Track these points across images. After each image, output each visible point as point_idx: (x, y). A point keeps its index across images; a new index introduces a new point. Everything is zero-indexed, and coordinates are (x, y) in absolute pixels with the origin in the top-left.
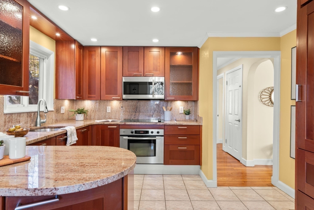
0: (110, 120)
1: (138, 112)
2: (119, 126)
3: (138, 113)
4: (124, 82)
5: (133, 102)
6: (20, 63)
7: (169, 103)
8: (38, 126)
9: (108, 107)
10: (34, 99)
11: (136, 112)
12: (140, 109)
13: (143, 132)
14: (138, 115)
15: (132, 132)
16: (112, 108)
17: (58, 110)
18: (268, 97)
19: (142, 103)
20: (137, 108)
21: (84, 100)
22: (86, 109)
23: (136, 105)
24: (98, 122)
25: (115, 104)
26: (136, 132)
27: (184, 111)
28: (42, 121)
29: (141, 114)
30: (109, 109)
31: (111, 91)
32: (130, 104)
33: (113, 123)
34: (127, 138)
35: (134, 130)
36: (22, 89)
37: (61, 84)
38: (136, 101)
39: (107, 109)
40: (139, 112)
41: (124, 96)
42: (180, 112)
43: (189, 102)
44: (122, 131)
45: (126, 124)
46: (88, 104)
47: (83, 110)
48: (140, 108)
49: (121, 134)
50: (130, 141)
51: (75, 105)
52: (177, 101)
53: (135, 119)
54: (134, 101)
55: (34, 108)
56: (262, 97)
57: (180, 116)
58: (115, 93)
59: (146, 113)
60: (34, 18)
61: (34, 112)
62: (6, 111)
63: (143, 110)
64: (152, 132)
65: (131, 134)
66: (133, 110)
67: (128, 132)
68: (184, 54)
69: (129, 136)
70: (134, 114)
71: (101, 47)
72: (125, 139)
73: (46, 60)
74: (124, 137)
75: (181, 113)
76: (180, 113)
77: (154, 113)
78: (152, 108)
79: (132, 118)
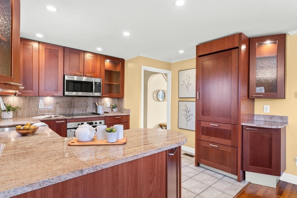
1: (72, 107)
2: (67, 121)
4: (66, 80)
5: (67, 98)
9: (40, 103)
11: (70, 108)
12: (74, 105)
14: (73, 110)
18: (156, 95)
19: (76, 99)
20: (72, 103)
23: (71, 101)
27: (111, 105)
29: (75, 109)
30: (42, 105)
32: (65, 100)
33: (60, 118)
35: (80, 123)
38: (70, 98)
39: (39, 105)
40: (74, 107)
41: (66, 93)
42: (108, 106)
43: (114, 99)
45: (74, 118)
48: (74, 103)
49: (68, 127)
53: (70, 113)
54: (69, 97)
56: (154, 95)
57: (108, 109)
59: (80, 108)
63: (78, 105)
64: (96, 123)
66: (68, 106)
68: (110, 62)
70: (69, 109)
77: (87, 108)
78: (86, 103)
79: (67, 113)
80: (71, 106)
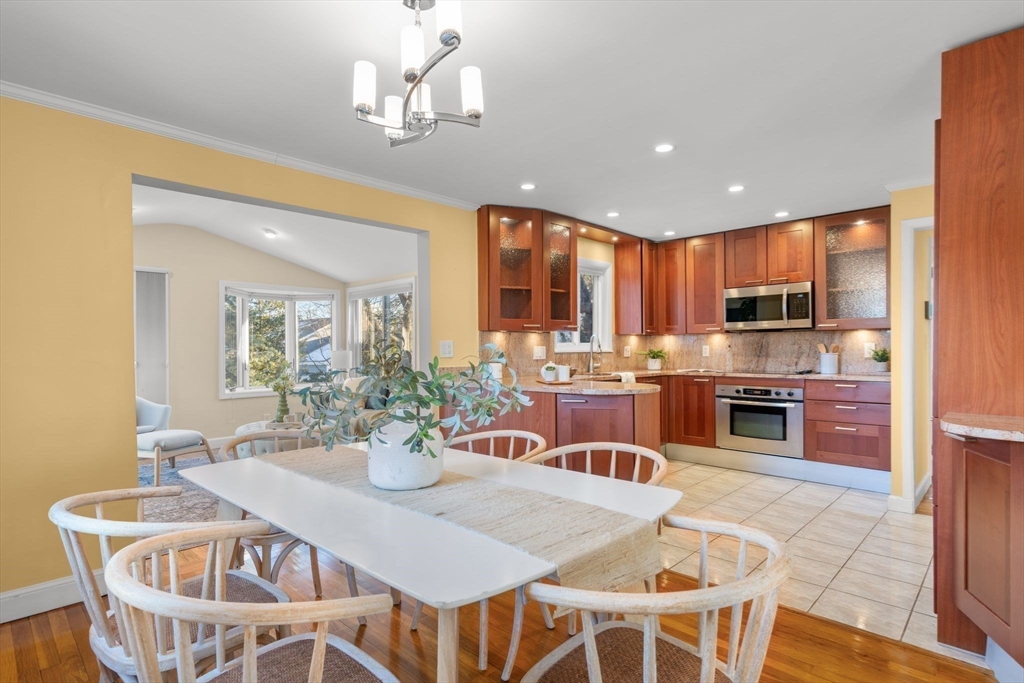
0: (701, 370)
1: (763, 356)
2: (715, 380)
3: (764, 359)
4: (726, 299)
5: (752, 335)
6: (568, 293)
7: (837, 335)
8: (591, 372)
9: (704, 347)
10: (586, 337)
11: (759, 356)
12: (767, 350)
13: (759, 392)
14: (764, 363)
15: (738, 392)
16: (711, 349)
17: (619, 352)
19: (773, 337)
20: (762, 347)
21: (662, 335)
22: (666, 350)
23: (760, 343)
24: (680, 371)
25: (718, 341)
26: (745, 391)
28: (596, 365)
29: (770, 360)
30: (706, 350)
31: (704, 316)
32: (747, 340)
33: (707, 374)
34: (729, 401)
35: (741, 388)
36: (570, 324)
37: (623, 311)
38: (759, 334)
39: (703, 349)
40: (767, 355)
41: (727, 326)
42: (867, 355)
44: (719, 389)
45: (726, 376)
46: (669, 343)
47: (660, 352)
48: (768, 347)
49: (717, 393)
50: (734, 408)
51: (649, 345)
52: (856, 330)
53: (758, 369)
54: (755, 334)
55: (585, 347)
57: (867, 364)
58: (712, 321)
59: (782, 359)
60: (583, 230)
61: (586, 353)
62: (556, 350)
63: (775, 352)
64: (777, 394)
65: (736, 395)
66: (754, 353)
67: (731, 390)
69: (732, 398)
70: (755, 360)
71: (685, 239)
72: (725, 404)
73: (601, 278)
74: (724, 400)
75: (869, 359)
76: (866, 359)
77: (799, 358)
78: (796, 347)
79: (753, 366)
80: (761, 352)
